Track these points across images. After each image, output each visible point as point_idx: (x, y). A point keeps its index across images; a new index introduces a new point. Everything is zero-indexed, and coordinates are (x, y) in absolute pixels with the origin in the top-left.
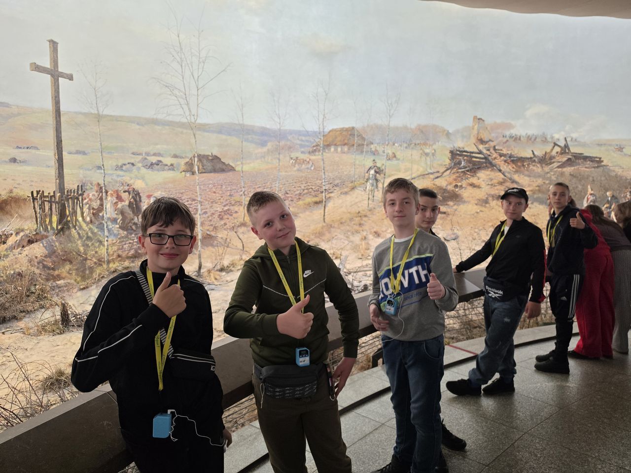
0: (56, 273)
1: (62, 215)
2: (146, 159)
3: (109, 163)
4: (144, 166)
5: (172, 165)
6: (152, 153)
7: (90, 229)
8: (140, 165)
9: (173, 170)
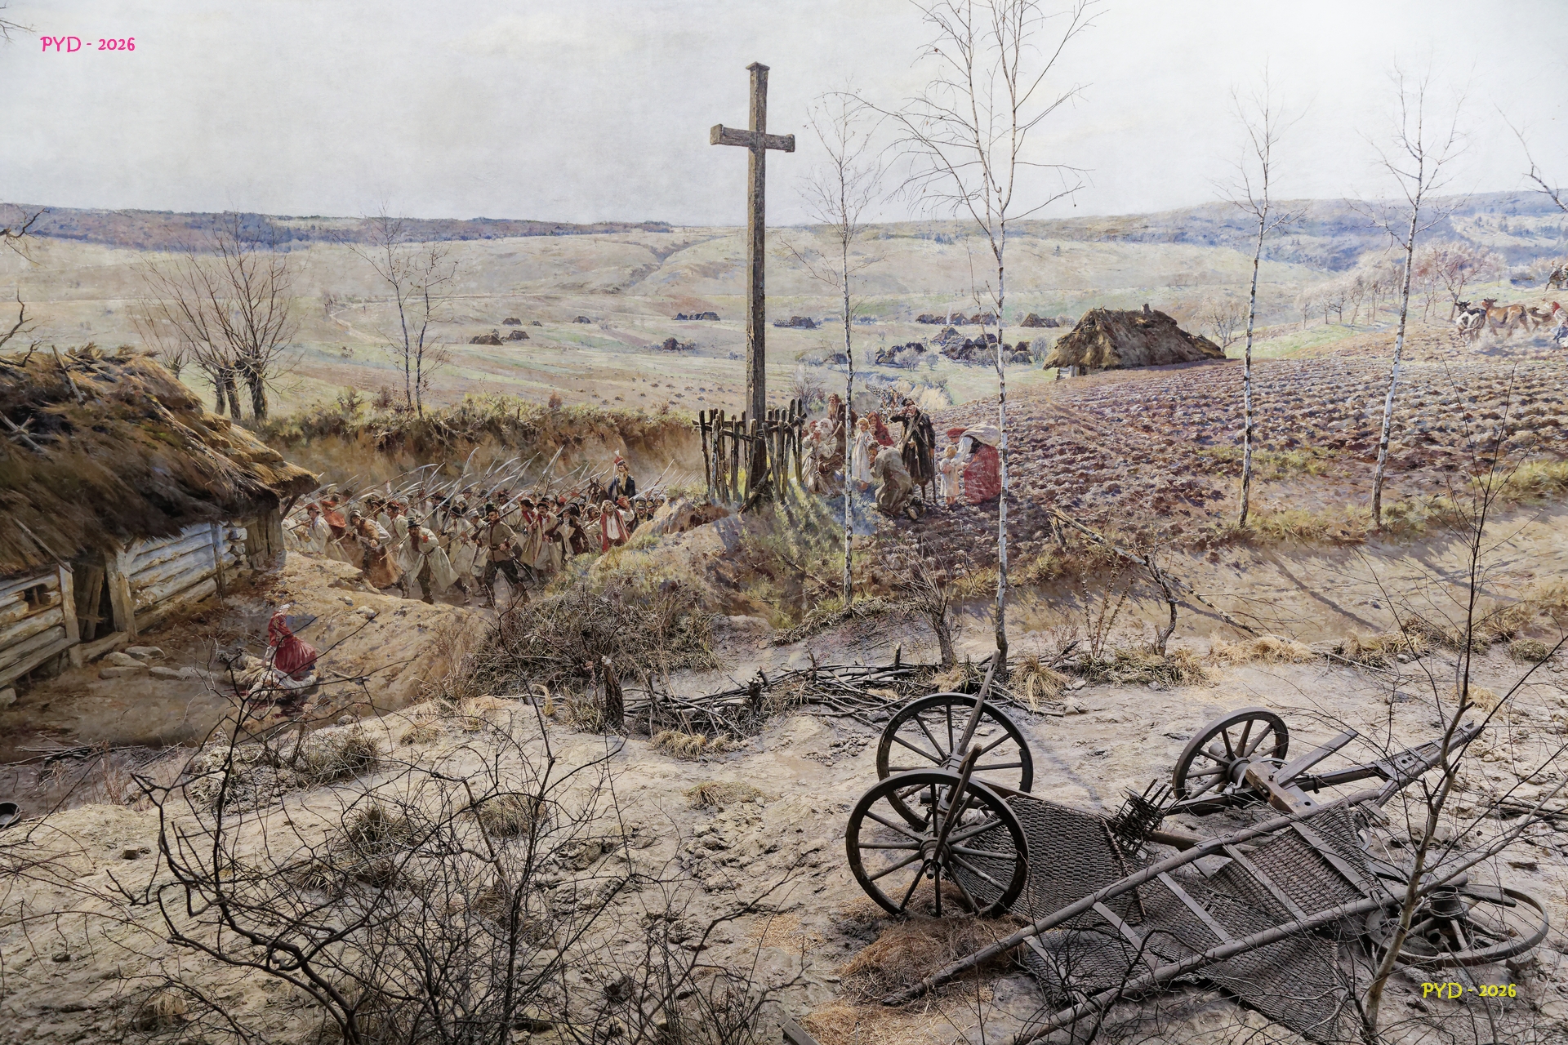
0: (742, 596)
1: (758, 468)
2: (952, 331)
3: (864, 346)
4: (946, 353)
5: (1022, 346)
6: (969, 316)
7: (813, 505)
8: (937, 349)
9: (1026, 360)
